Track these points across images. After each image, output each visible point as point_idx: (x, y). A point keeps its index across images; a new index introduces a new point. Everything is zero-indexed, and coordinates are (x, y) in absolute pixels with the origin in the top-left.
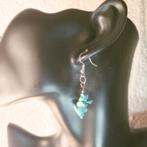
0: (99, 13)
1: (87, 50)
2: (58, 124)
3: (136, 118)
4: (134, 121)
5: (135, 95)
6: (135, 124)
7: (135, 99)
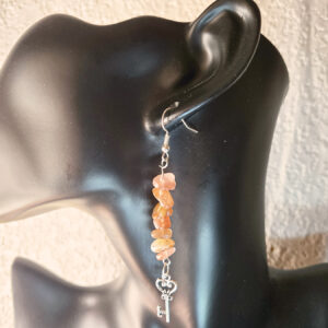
0: (202, 26)
1: (177, 104)
2: (123, 263)
3: (289, 250)
4: (283, 259)
5: (286, 203)
6: (285, 263)
7: (287, 211)
